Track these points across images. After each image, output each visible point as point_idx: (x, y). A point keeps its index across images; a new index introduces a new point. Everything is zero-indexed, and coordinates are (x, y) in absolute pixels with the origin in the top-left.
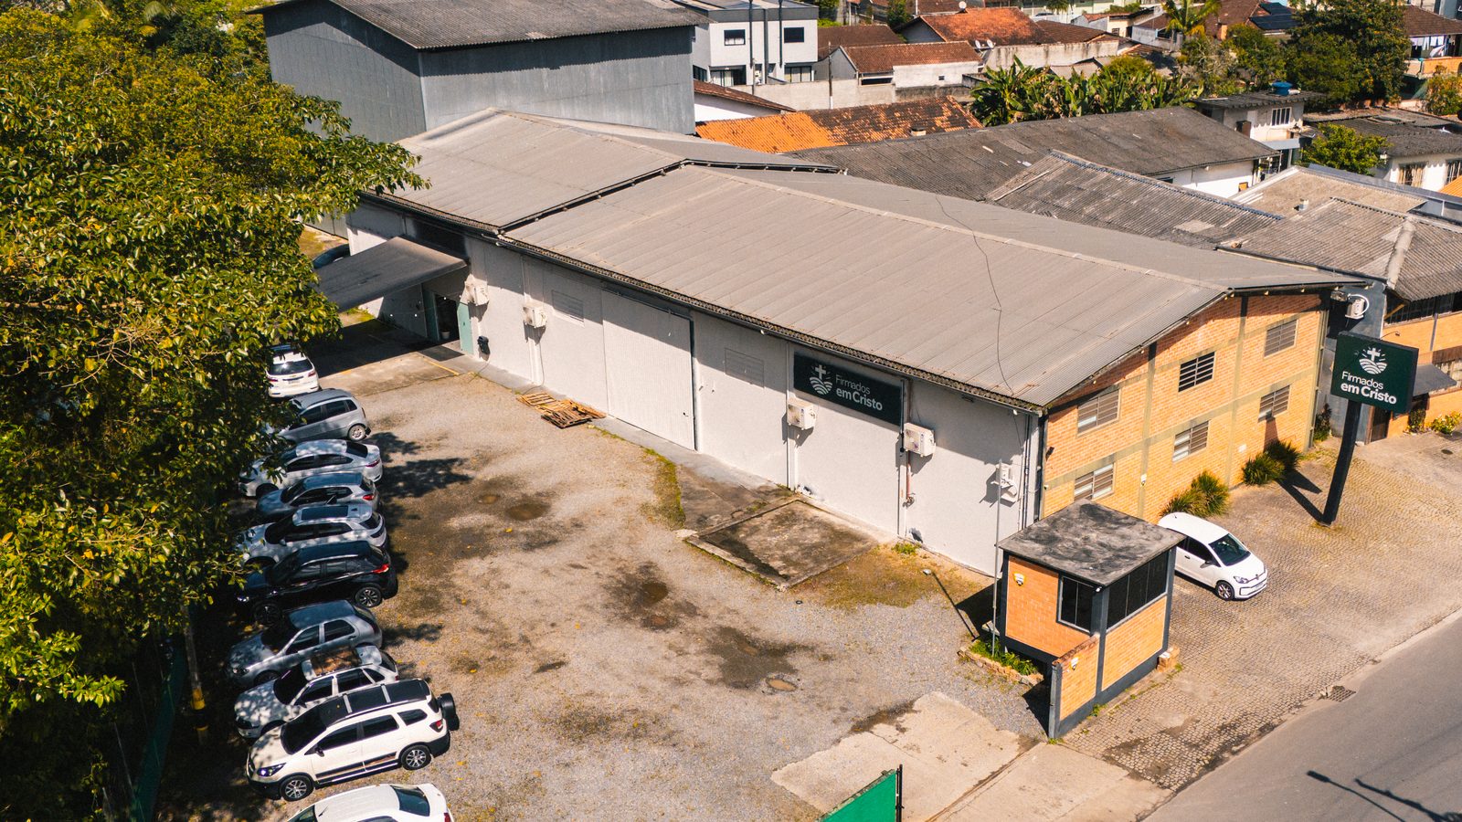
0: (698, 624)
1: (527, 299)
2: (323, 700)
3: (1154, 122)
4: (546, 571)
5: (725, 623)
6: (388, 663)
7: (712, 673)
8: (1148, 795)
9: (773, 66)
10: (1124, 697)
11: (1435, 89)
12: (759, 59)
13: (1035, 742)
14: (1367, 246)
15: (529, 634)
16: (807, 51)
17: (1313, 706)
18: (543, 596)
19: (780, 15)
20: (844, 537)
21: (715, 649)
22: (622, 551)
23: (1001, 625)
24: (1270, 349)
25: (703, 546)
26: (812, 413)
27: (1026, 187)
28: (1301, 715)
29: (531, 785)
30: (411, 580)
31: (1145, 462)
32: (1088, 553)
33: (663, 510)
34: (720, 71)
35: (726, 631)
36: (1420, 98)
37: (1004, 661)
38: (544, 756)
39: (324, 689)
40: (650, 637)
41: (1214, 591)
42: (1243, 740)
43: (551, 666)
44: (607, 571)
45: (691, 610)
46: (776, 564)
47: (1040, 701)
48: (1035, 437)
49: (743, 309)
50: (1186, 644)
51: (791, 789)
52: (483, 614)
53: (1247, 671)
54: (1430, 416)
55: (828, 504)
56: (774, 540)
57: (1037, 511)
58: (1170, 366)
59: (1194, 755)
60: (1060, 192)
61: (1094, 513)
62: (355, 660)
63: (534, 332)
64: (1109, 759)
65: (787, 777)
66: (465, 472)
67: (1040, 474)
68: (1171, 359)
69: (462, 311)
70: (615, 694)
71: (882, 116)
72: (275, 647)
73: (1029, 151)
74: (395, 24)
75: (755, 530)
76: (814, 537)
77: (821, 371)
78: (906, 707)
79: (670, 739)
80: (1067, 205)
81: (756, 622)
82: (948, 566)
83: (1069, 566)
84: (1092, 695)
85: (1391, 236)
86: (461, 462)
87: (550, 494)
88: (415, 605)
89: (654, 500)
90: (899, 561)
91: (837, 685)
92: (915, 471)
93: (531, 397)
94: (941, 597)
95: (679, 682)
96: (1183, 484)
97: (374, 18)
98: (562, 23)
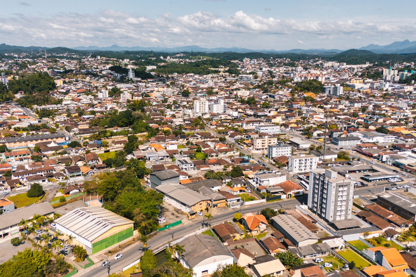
1: (167, 197)
4: (169, 213)
6: (163, 216)
8: (192, 222)
9: (189, 168)
10: (193, 219)
11: (246, 175)
15: (168, 215)
16: (193, 166)
19: (190, 163)
20: (183, 212)
22: (172, 212)
24: (206, 203)
25: (176, 212)
26: (182, 205)
29: (168, 220)
30: (163, 213)
31: (197, 209)
33: (174, 210)
34: (184, 169)
36: (244, 176)
37: (187, 217)
40: (173, 216)
41: (199, 215)
43: (169, 217)
45: (175, 215)
46: (179, 213)
47: (189, 219)
48: (191, 207)
49: (179, 200)
51: (177, 221)
52: (166, 214)
54: (217, 206)
55: (182, 210)
57: (190, 210)
60: (203, 189)
61: (193, 211)
62: (161, 216)
63: (167, 199)
66: (165, 208)
68: (199, 204)
69: (164, 197)
70: (171, 218)
71: (195, 179)
75: (178, 211)
76: (181, 212)
77: (182, 203)
79: (173, 219)
82: (187, 213)
83: (191, 213)
84: (191, 218)
87: (169, 209)
90: (185, 213)
91: (180, 218)
92: (186, 209)
93: (167, 203)
96: (200, 210)
97: (159, 177)
98: (171, 176)
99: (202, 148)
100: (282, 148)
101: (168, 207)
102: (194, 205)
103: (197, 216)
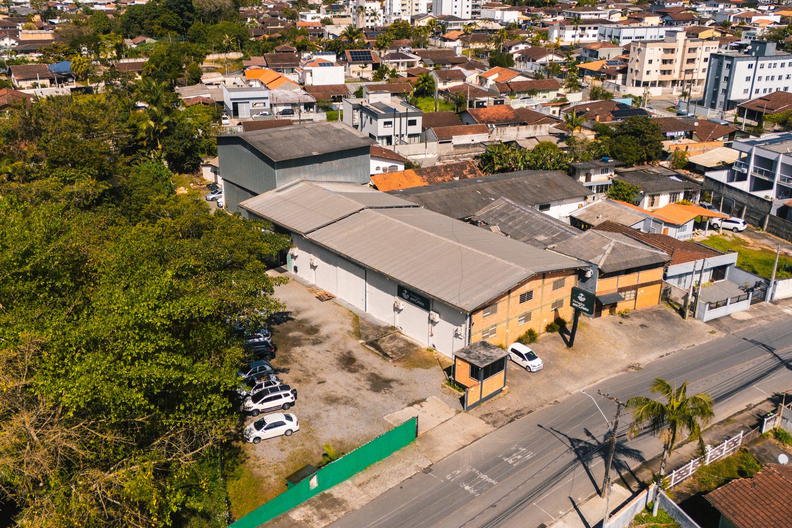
0: (364, 372)
1: (312, 256)
2: (260, 390)
3: (547, 179)
4: (319, 352)
5: (373, 372)
6: (278, 379)
7: (368, 387)
8: (490, 428)
9: (403, 135)
10: (489, 400)
11: (675, 157)
12: (397, 132)
13: (460, 412)
14: (596, 251)
15: (315, 372)
16: (417, 129)
17: (546, 406)
18: (318, 360)
19: (407, 115)
20: (410, 345)
21: (369, 380)
22: (342, 347)
23: (454, 377)
24: (554, 288)
25: (367, 346)
26: (403, 304)
27: (490, 212)
28: (542, 408)
29: (318, 416)
30: (279, 353)
31: (508, 326)
32: (479, 357)
33: (354, 333)
34: (382, 138)
35: (373, 374)
36: (669, 160)
37: (455, 388)
38: (321, 408)
39: (260, 386)
40: (350, 375)
41: (526, 369)
42: (522, 415)
43: (322, 382)
44: (337, 353)
45: (362, 367)
46: (389, 353)
47: (463, 400)
48: (468, 319)
49: (382, 270)
50: (512, 385)
51: (389, 421)
52: (301, 366)
53: (529, 395)
54: (617, 310)
55: (406, 333)
56: (389, 345)
57: (469, 342)
58: (516, 296)
59: (506, 418)
60: (501, 215)
61: (484, 344)
62: (269, 378)
63: (313, 267)
64: (481, 418)
65: (388, 418)
66: (293, 317)
67: (470, 331)
68: (516, 294)
69: (289, 257)
70: (340, 392)
71: (443, 170)
72: (245, 373)
73: (494, 193)
74: (267, 150)
75: (383, 341)
76: (401, 345)
77: (406, 291)
78: (424, 400)
79: (356, 405)
80: (503, 221)
81: (382, 372)
82: (443, 357)
83: (473, 361)
84: (479, 399)
85: (605, 248)
86: (291, 313)
87: (319, 326)
88: (282, 361)
89: (352, 329)
90: (428, 354)
91: (404, 393)
92: (434, 325)
93: (312, 289)
94: (440, 367)
95: (359, 389)
96: (522, 333)
97: (260, 148)
98: (324, 146)
99: (436, 78)
100: (773, 62)
101: (315, 312)
102: (488, 306)
103: (512, 375)
